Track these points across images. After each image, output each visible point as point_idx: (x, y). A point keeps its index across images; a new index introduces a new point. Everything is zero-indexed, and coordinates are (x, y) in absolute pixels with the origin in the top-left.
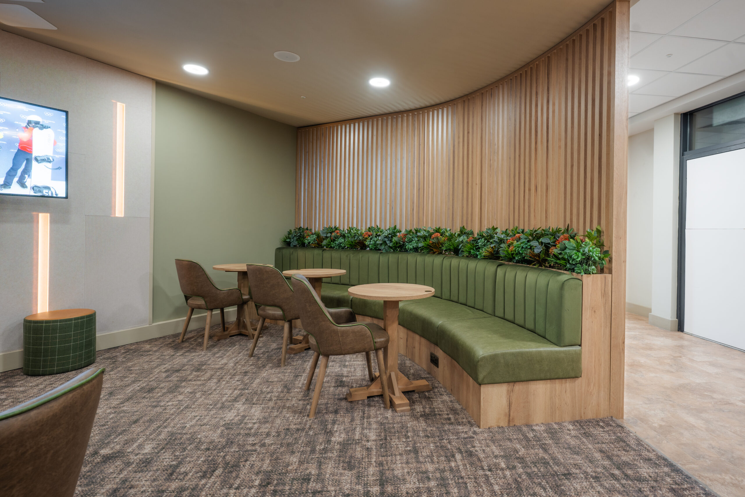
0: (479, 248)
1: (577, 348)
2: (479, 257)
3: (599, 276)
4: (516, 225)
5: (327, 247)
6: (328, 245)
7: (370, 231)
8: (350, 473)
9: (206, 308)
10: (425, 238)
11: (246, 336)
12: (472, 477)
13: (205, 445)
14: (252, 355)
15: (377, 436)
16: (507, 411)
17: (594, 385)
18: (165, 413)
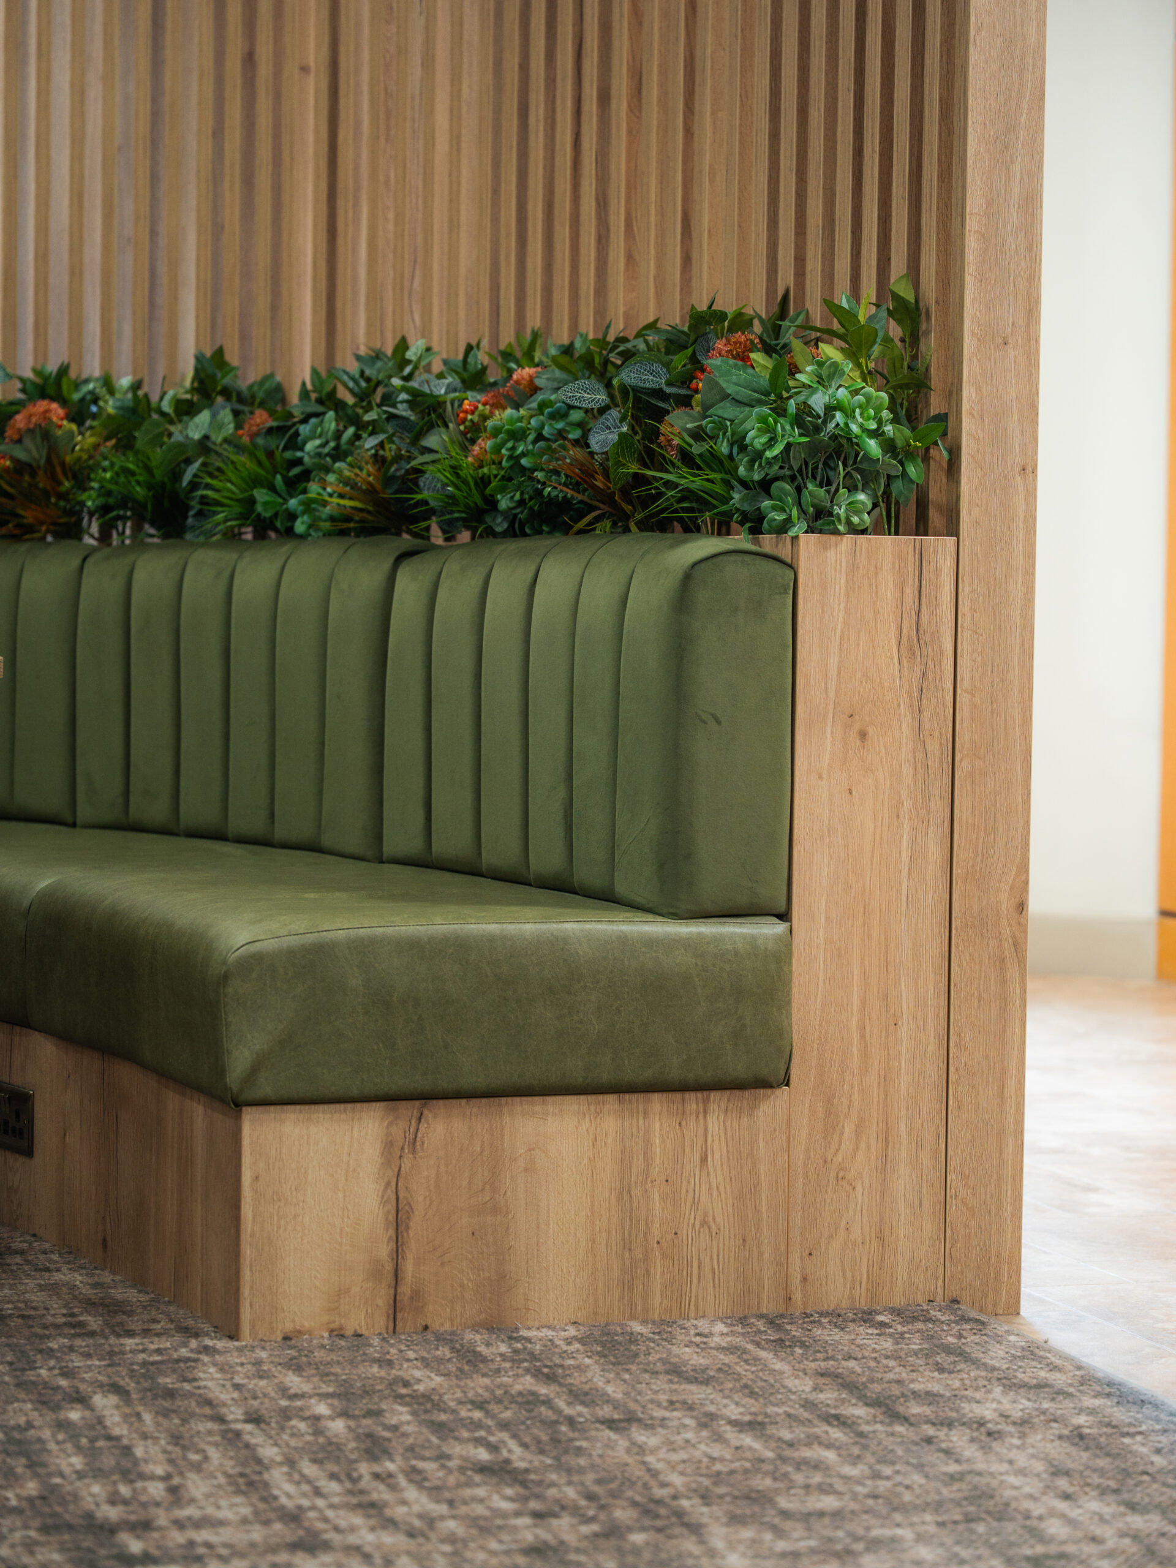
0: (306, 475)
1: (769, 930)
2: (300, 527)
3: (887, 543)
4: (534, 320)
16: (384, 1251)
17: (858, 1134)
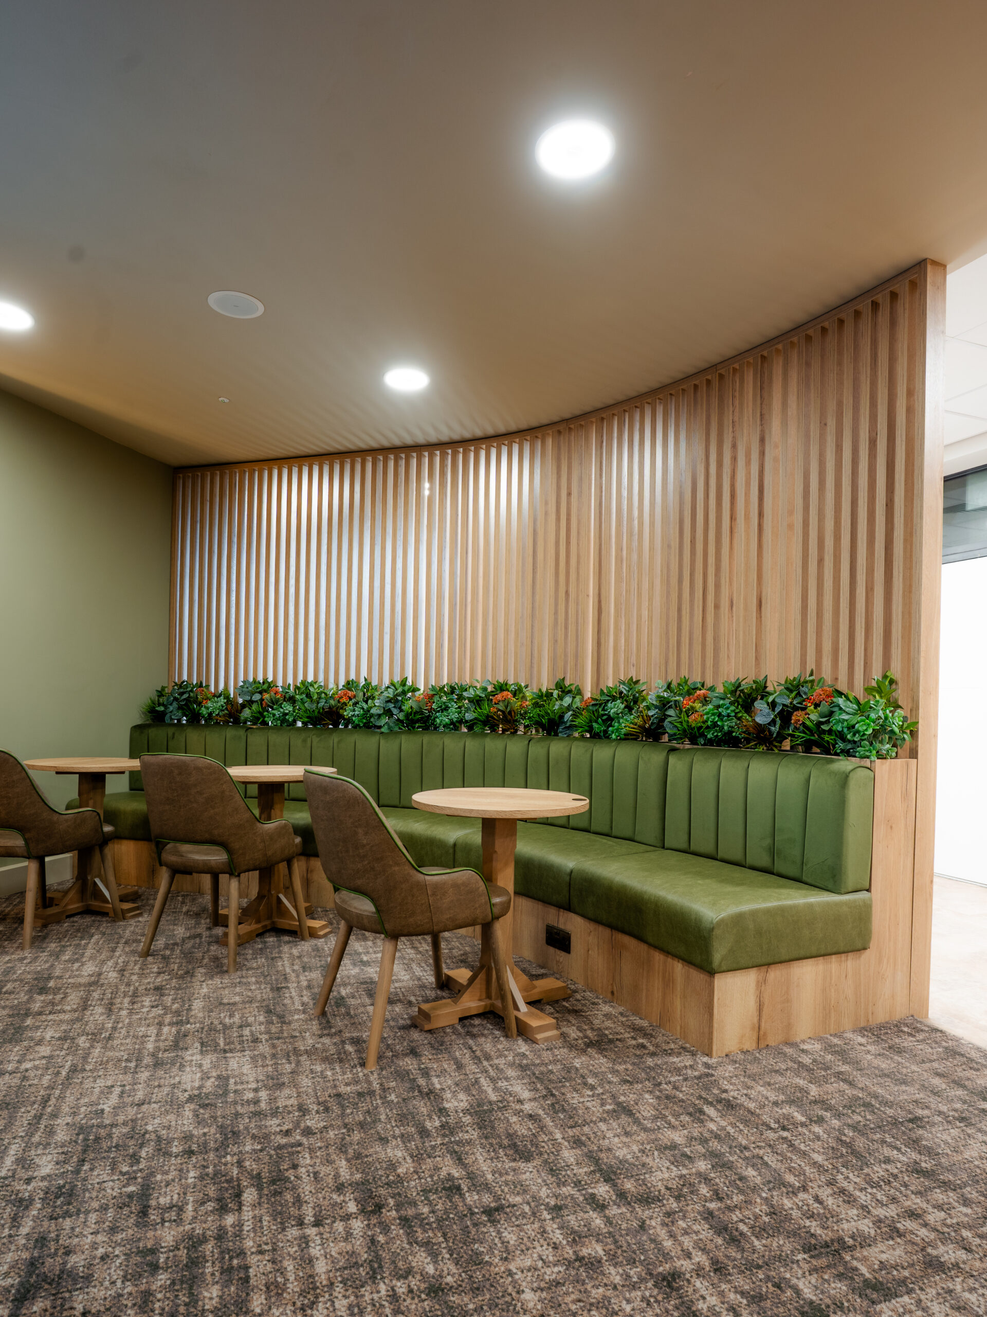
0: (611, 719)
1: (864, 895)
2: (615, 736)
3: (899, 761)
5: (255, 724)
6: (255, 720)
7: (350, 689)
8: (529, 1165)
9: (26, 854)
10: (477, 702)
11: (105, 914)
12: (763, 1144)
13: (176, 1143)
14: (147, 953)
15: (530, 1090)
16: (756, 1020)
17: (888, 962)
18: (30, 1085)
